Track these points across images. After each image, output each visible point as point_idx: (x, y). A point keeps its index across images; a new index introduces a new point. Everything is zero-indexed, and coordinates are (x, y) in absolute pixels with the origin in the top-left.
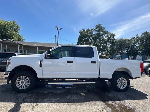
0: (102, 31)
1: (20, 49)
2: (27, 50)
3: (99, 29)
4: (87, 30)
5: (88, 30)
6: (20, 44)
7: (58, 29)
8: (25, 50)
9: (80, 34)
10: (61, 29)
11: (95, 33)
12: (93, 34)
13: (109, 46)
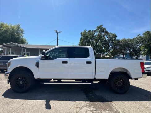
0: (103, 32)
1: (23, 52)
2: (30, 53)
3: (100, 30)
4: (88, 31)
5: (90, 31)
6: (23, 47)
7: (57, 32)
8: (28, 53)
9: (82, 36)
10: (60, 32)
11: (96, 34)
12: (94, 35)
13: (111, 47)
